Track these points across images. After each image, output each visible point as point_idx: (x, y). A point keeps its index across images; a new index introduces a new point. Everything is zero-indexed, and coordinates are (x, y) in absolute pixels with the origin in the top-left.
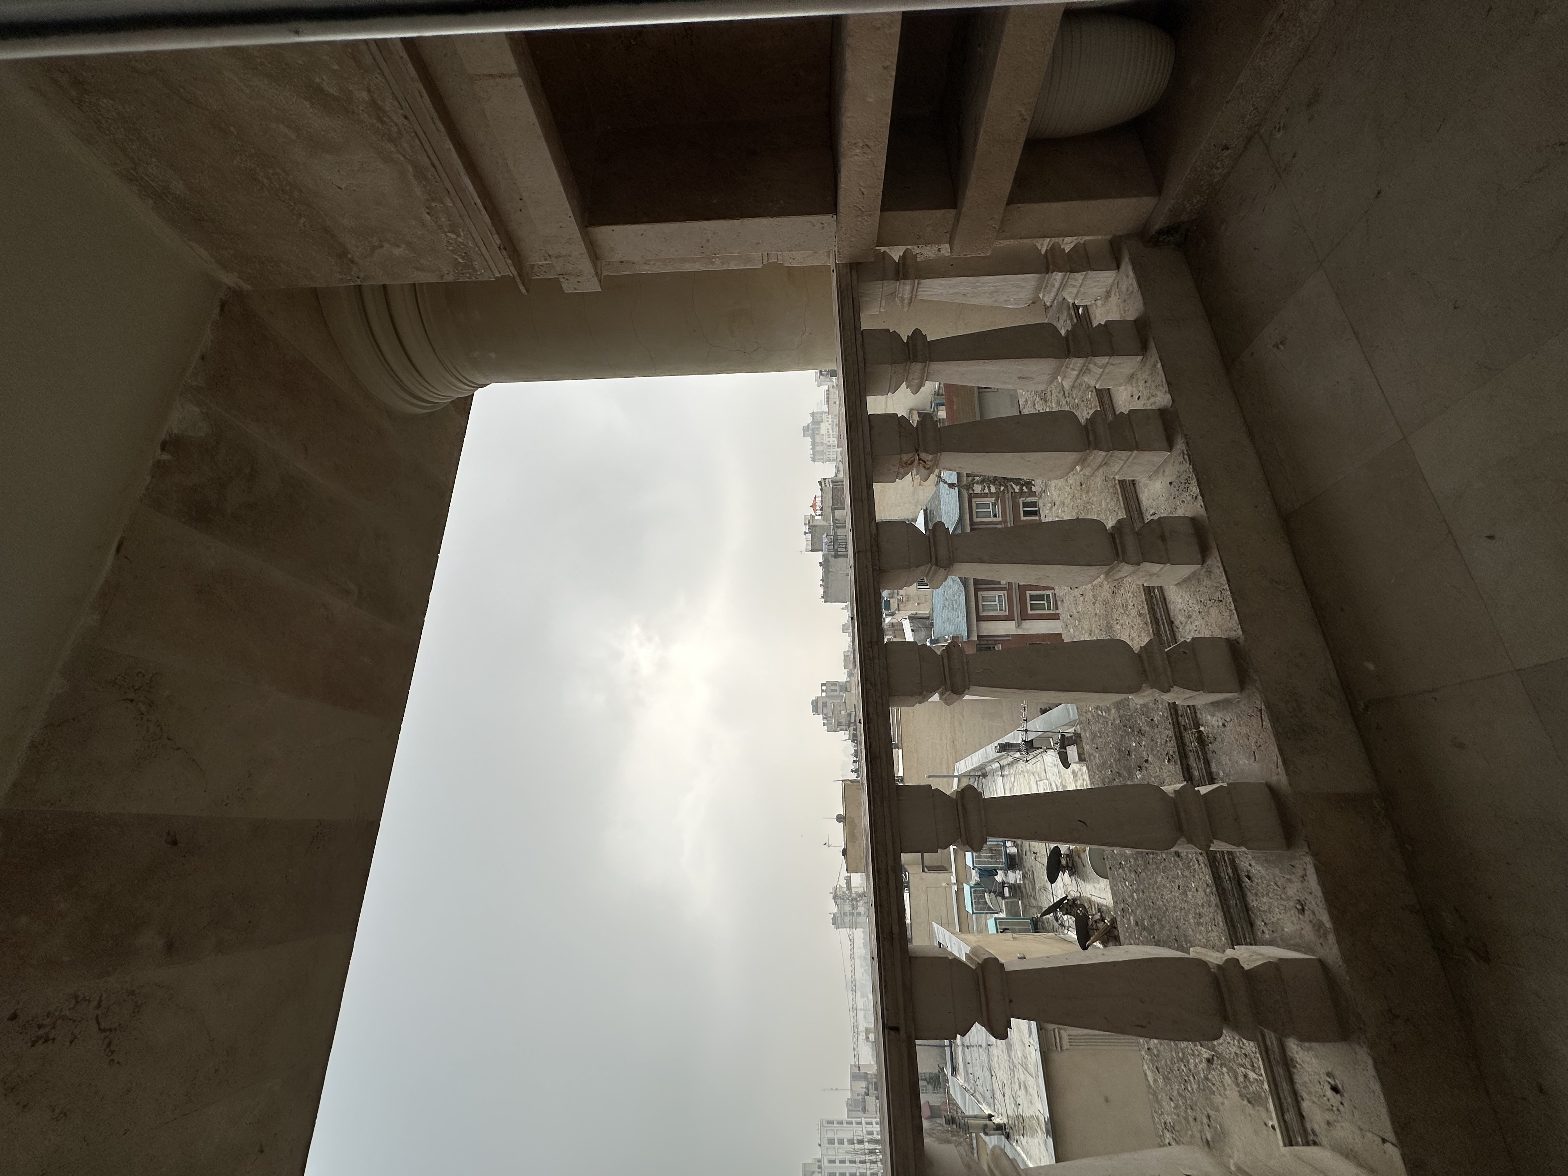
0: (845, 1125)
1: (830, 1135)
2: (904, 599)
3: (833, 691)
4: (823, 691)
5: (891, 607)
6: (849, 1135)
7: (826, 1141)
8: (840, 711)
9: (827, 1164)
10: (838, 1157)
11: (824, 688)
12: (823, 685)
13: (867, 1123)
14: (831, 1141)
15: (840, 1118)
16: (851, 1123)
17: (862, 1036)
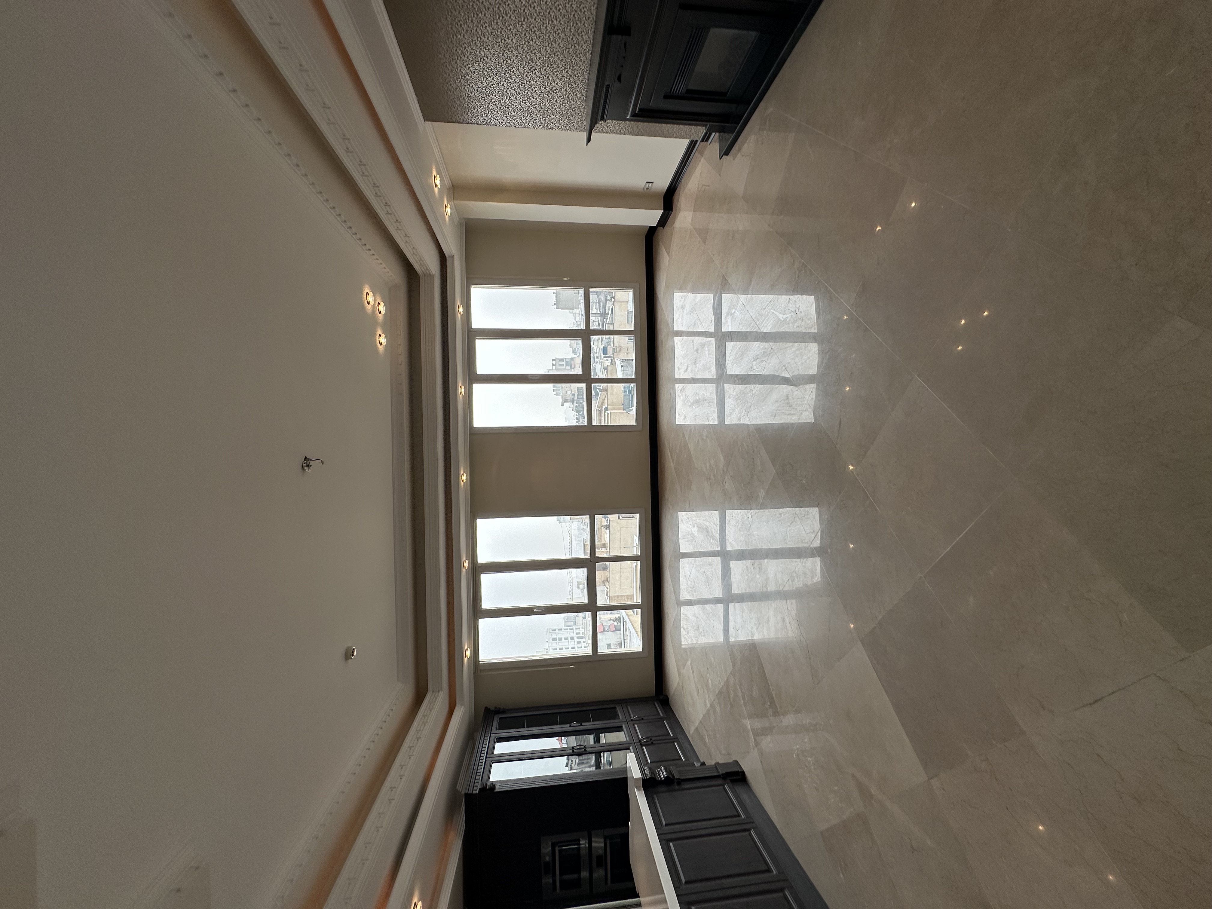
0: (563, 630)
1: (554, 636)
2: (618, 349)
3: (561, 365)
4: (553, 365)
5: (608, 352)
6: (566, 636)
7: (551, 640)
8: (567, 391)
9: (551, 651)
10: (558, 647)
11: (554, 362)
12: (553, 360)
13: (576, 629)
14: (554, 639)
15: (559, 627)
16: (567, 629)
17: (575, 585)
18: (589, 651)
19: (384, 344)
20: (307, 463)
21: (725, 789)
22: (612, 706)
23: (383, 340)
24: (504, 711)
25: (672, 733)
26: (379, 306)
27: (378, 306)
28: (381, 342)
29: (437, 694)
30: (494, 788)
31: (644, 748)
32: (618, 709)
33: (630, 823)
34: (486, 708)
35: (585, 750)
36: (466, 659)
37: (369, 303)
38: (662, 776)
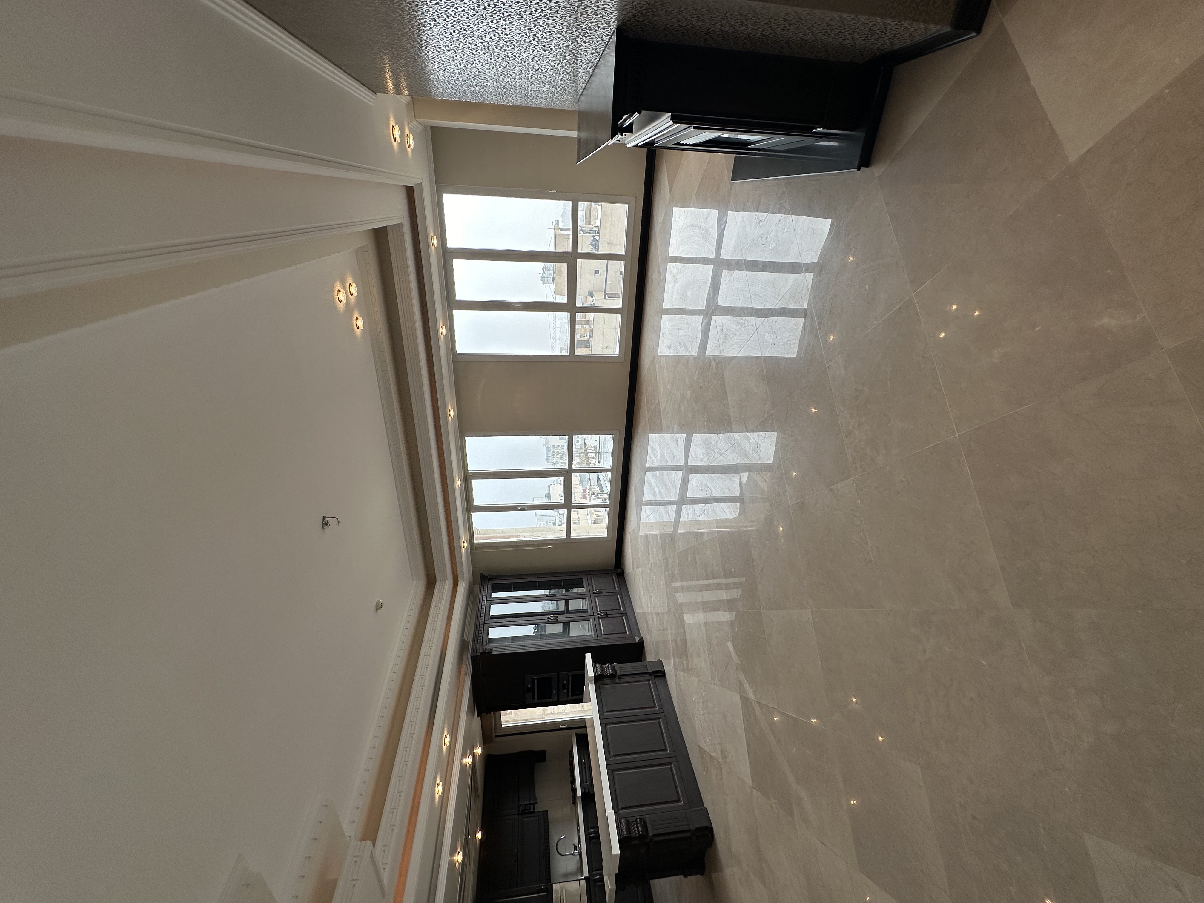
18: (564, 536)
19: (361, 328)
20: (325, 523)
21: (649, 684)
22: (580, 577)
23: (360, 323)
24: (496, 578)
25: (623, 608)
26: (351, 287)
27: (349, 287)
28: (358, 326)
29: (443, 584)
30: (491, 653)
31: (601, 620)
32: (584, 580)
33: (585, 687)
34: (481, 574)
35: (557, 620)
36: (463, 549)
37: (341, 302)
38: (608, 672)
